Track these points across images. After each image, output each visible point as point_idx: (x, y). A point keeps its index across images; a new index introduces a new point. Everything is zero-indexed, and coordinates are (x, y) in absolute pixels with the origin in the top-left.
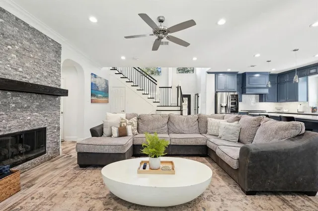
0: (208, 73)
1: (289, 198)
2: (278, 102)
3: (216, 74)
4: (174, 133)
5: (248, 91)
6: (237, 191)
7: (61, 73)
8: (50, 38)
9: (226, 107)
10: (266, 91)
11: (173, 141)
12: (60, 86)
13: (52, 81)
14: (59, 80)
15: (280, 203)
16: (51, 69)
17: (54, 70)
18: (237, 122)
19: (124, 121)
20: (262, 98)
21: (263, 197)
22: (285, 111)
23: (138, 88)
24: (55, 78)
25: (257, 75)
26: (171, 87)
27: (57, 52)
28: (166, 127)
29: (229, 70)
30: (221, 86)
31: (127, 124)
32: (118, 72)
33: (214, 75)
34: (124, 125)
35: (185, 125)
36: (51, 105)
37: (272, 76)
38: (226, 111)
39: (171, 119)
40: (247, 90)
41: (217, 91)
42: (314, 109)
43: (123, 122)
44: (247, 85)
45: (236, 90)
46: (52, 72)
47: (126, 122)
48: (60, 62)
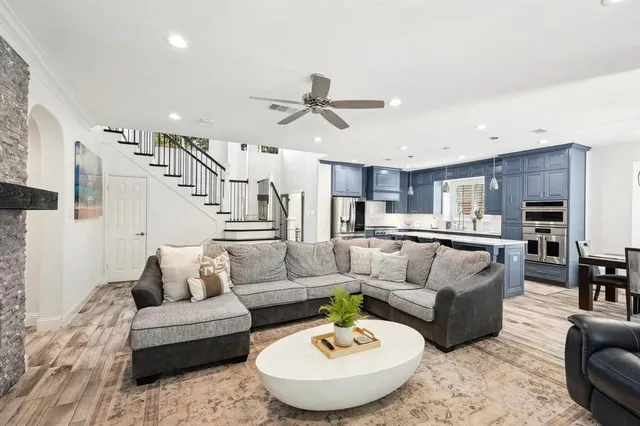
0: (322, 162)
1: (481, 344)
2: (408, 212)
3: (333, 163)
4: (300, 277)
5: (376, 196)
6: (432, 351)
7: (29, 144)
8: (8, 46)
9: (348, 222)
10: (395, 197)
11: (312, 292)
12: (25, 180)
13: (12, 169)
14: (24, 165)
15: (479, 353)
16: (9, 133)
17: (14, 135)
18: (398, 252)
19: (208, 263)
20: (390, 207)
21: (460, 350)
22: (416, 227)
23: (180, 181)
24: (17, 158)
25: (384, 172)
26: (247, 182)
27: (20, 85)
28: (284, 267)
29: (354, 161)
30: (341, 187)
31: (215, 269)
32: (123, 140)
33: (329, 166)
34: (208, 271)
35: (316, 259)
36: (9, 235)
37: (403, 174)
38: (348, 230)
39: (293, 252)
40: (375, 194)
41: (335, 194)
42: (448, 225)
43: (206, 266)
44: (375, 187)
45: (360, 195)
46: (11, 142)
47: (212, 265)
48: (25, 112)
